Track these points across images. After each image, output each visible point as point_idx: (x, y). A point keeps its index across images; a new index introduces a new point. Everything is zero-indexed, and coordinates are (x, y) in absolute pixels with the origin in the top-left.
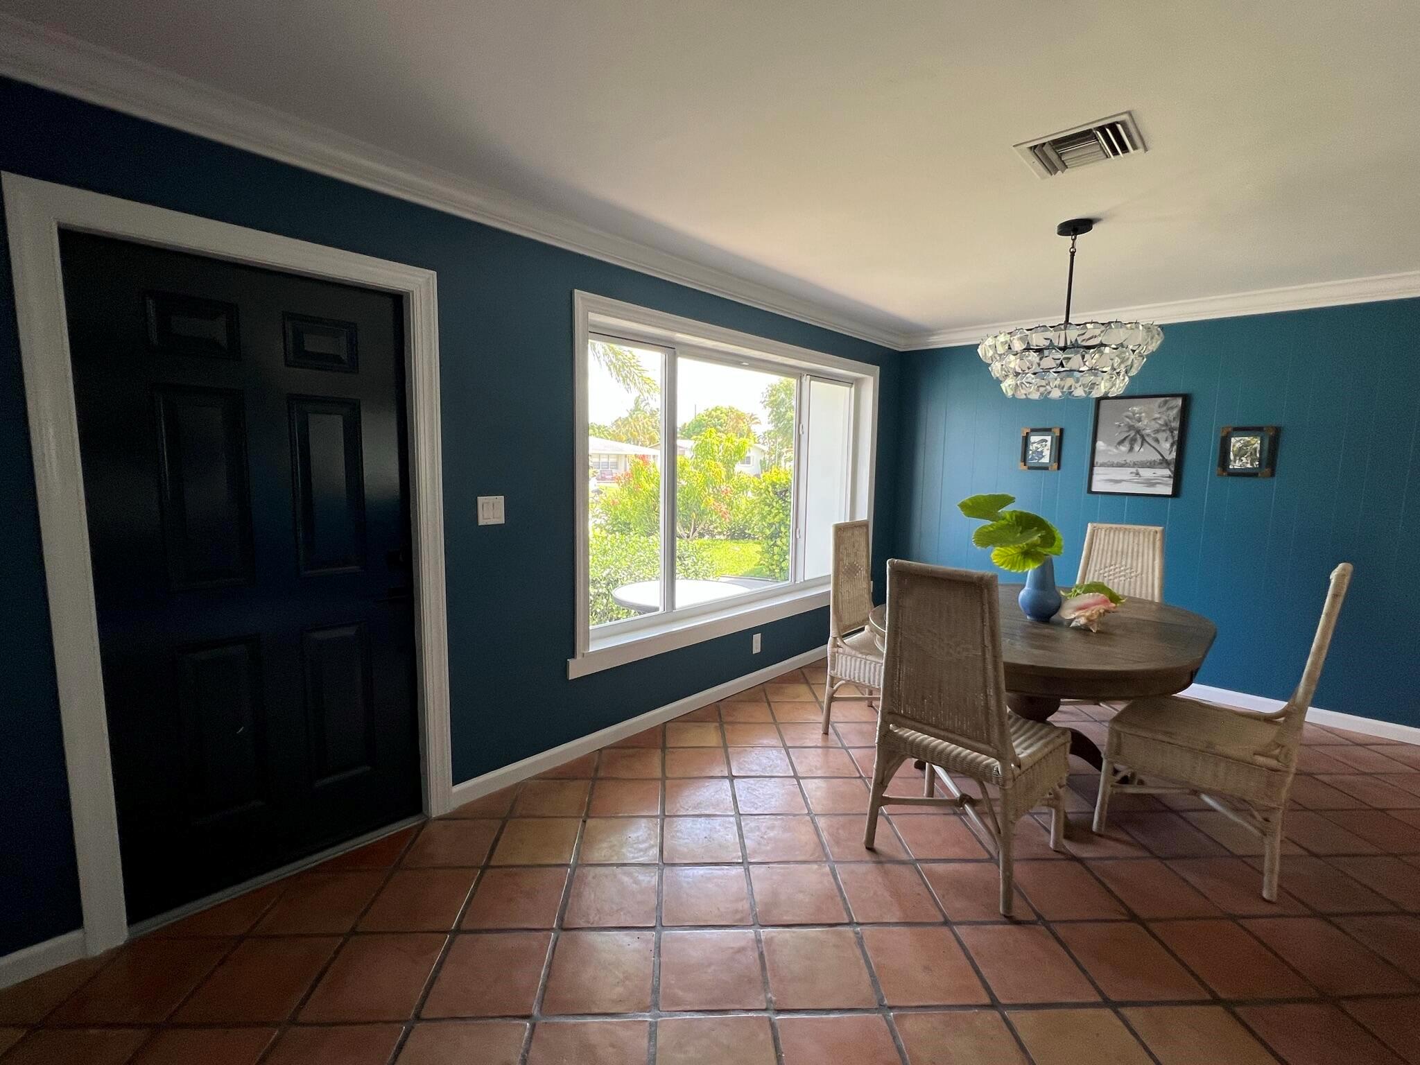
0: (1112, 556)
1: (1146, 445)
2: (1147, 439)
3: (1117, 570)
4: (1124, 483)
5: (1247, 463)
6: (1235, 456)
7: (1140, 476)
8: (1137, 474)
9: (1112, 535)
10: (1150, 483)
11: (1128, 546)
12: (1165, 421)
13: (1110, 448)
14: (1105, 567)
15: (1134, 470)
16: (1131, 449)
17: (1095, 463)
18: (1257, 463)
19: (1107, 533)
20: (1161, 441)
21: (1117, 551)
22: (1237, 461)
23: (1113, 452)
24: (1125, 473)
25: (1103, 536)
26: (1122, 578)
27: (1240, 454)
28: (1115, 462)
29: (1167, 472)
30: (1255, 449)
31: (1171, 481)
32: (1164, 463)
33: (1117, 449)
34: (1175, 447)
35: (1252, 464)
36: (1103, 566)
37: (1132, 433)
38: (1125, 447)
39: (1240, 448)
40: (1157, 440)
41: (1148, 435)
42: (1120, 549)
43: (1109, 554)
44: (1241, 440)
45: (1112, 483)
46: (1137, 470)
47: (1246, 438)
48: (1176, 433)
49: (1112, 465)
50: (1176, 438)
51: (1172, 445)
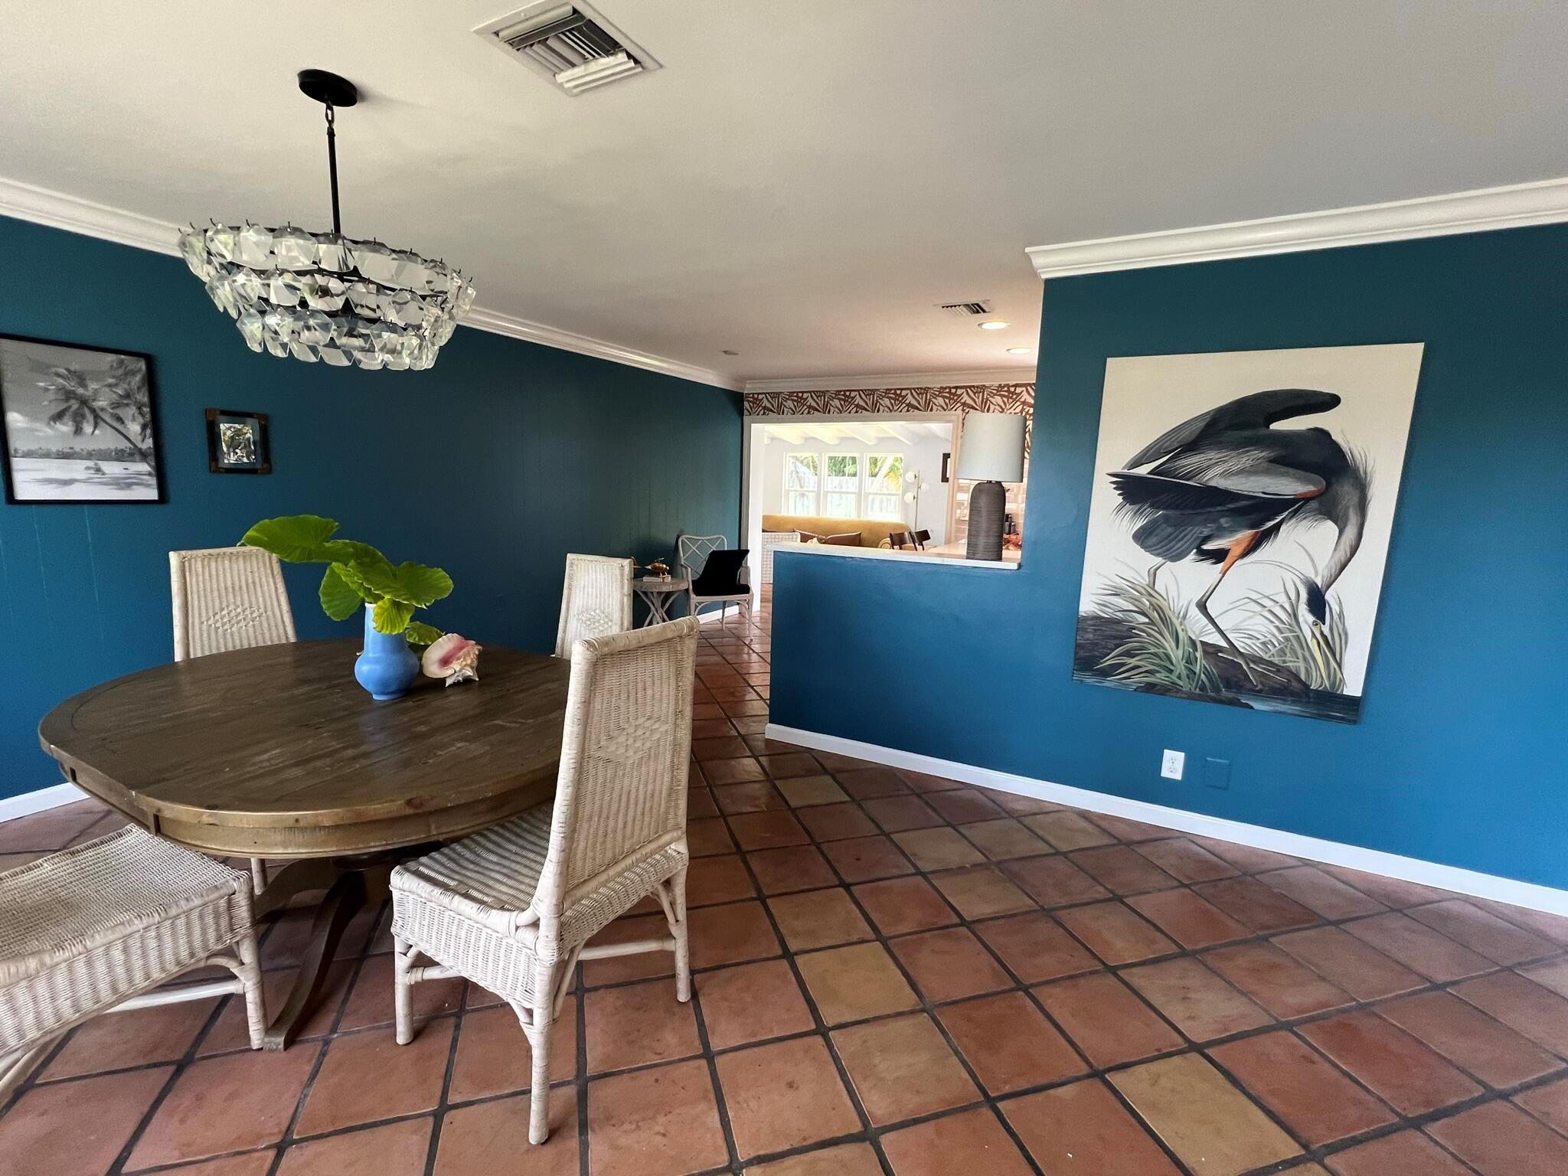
0: (220, 597)
1: (102, 424)
2: (101, 414)
3: (233, 614)
4: (77, 484)
5: (243, 456)
6: (228, 447)
7: (104, 474)
8: (98, 470)
9: (213, 565)
10: (119, 483)
11: (239, 577)
12: (126, 390)
13: (38, 425)
14: (215, 614)
15: (90, 463)
16: (78, 431)
17: (12, 451)
18: (253, 457)
19: (205, 563)
20: (126, 421)
21: (226, 589)
22: (232, 454)
23: (45, 432)
24: (78, 469)
25: (200, 570)
26: (243, 624)
27: (233, 444)
28: (54, 450)
29: (144, 467)
30: (249, 439)
31: (153, 481)
32: (134, 454)
33: (52, 428)
34: (148, 431)
35: (248, 458)
36: (211, 614)
37: (75, 405)
38: (65, 424)
39: (232, 438)
40: (120, 419)
41: (102, 410)
42: (229, 584)
43: (216, 593)
44: (231, 427)
45: (54, 485)
46: (96, 464)
47: (237, 425)
48: (146, 410)
49: (47, 455)
50: (148, 417)
51: (144, 427)
